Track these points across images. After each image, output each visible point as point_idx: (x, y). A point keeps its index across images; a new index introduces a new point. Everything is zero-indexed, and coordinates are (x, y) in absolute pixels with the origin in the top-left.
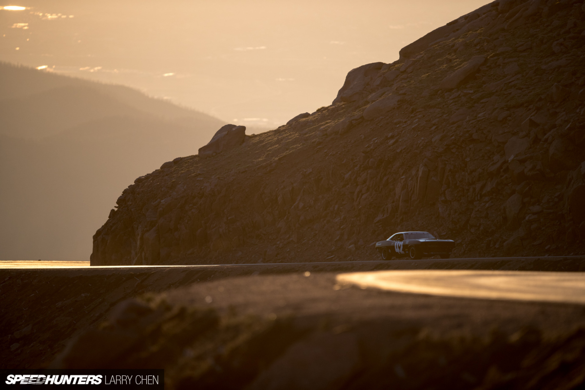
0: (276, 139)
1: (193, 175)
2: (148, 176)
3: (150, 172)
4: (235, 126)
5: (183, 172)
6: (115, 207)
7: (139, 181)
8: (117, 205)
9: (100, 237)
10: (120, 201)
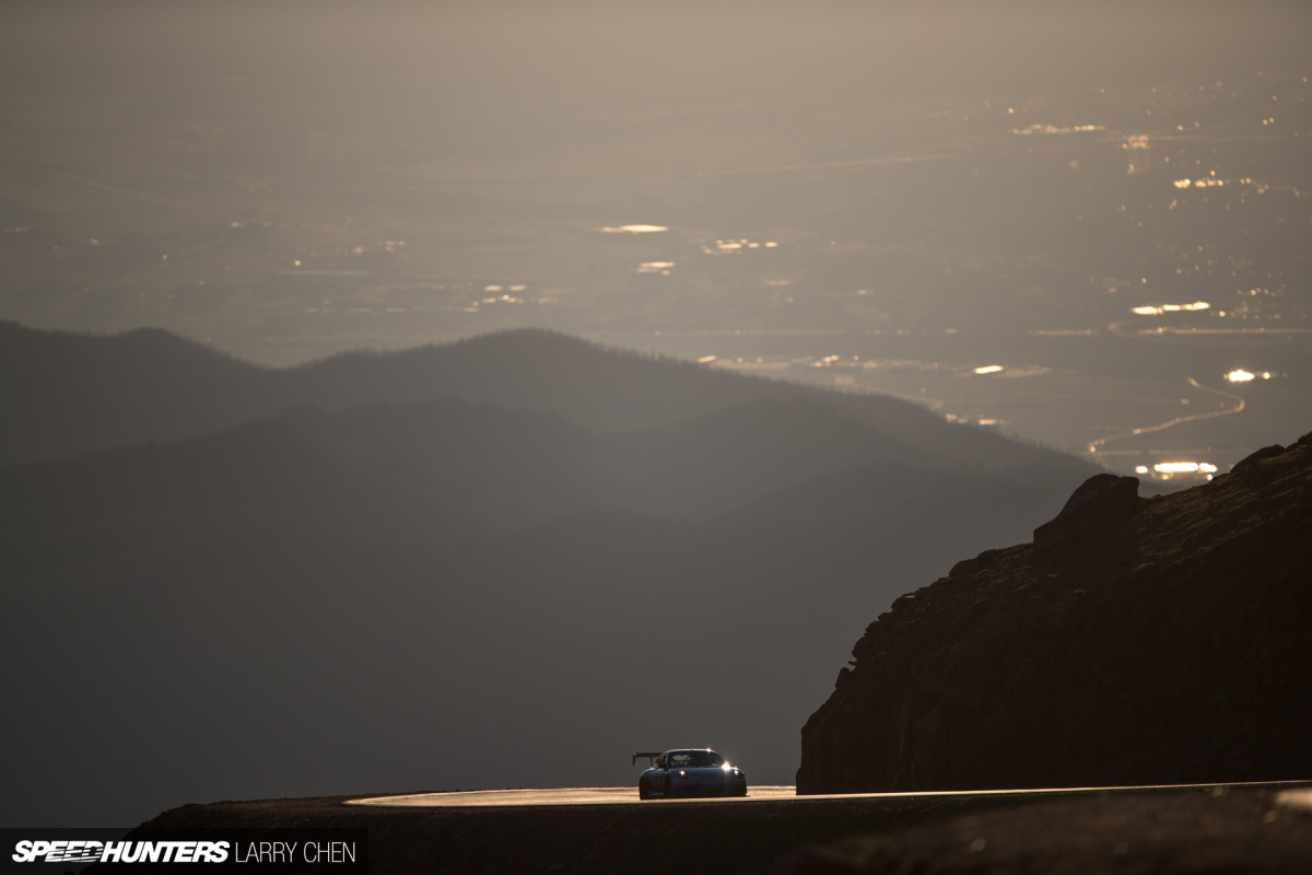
0: (1207, 504)
1: (1022, 588)
2: (922, 593)
3: (927, 584)
4: (1114, 478)
5: (999, 582)
6: (850, 663)
7: (901, 604)
8: (854, 660)
9: (816, 732)
10: (860, 649)
